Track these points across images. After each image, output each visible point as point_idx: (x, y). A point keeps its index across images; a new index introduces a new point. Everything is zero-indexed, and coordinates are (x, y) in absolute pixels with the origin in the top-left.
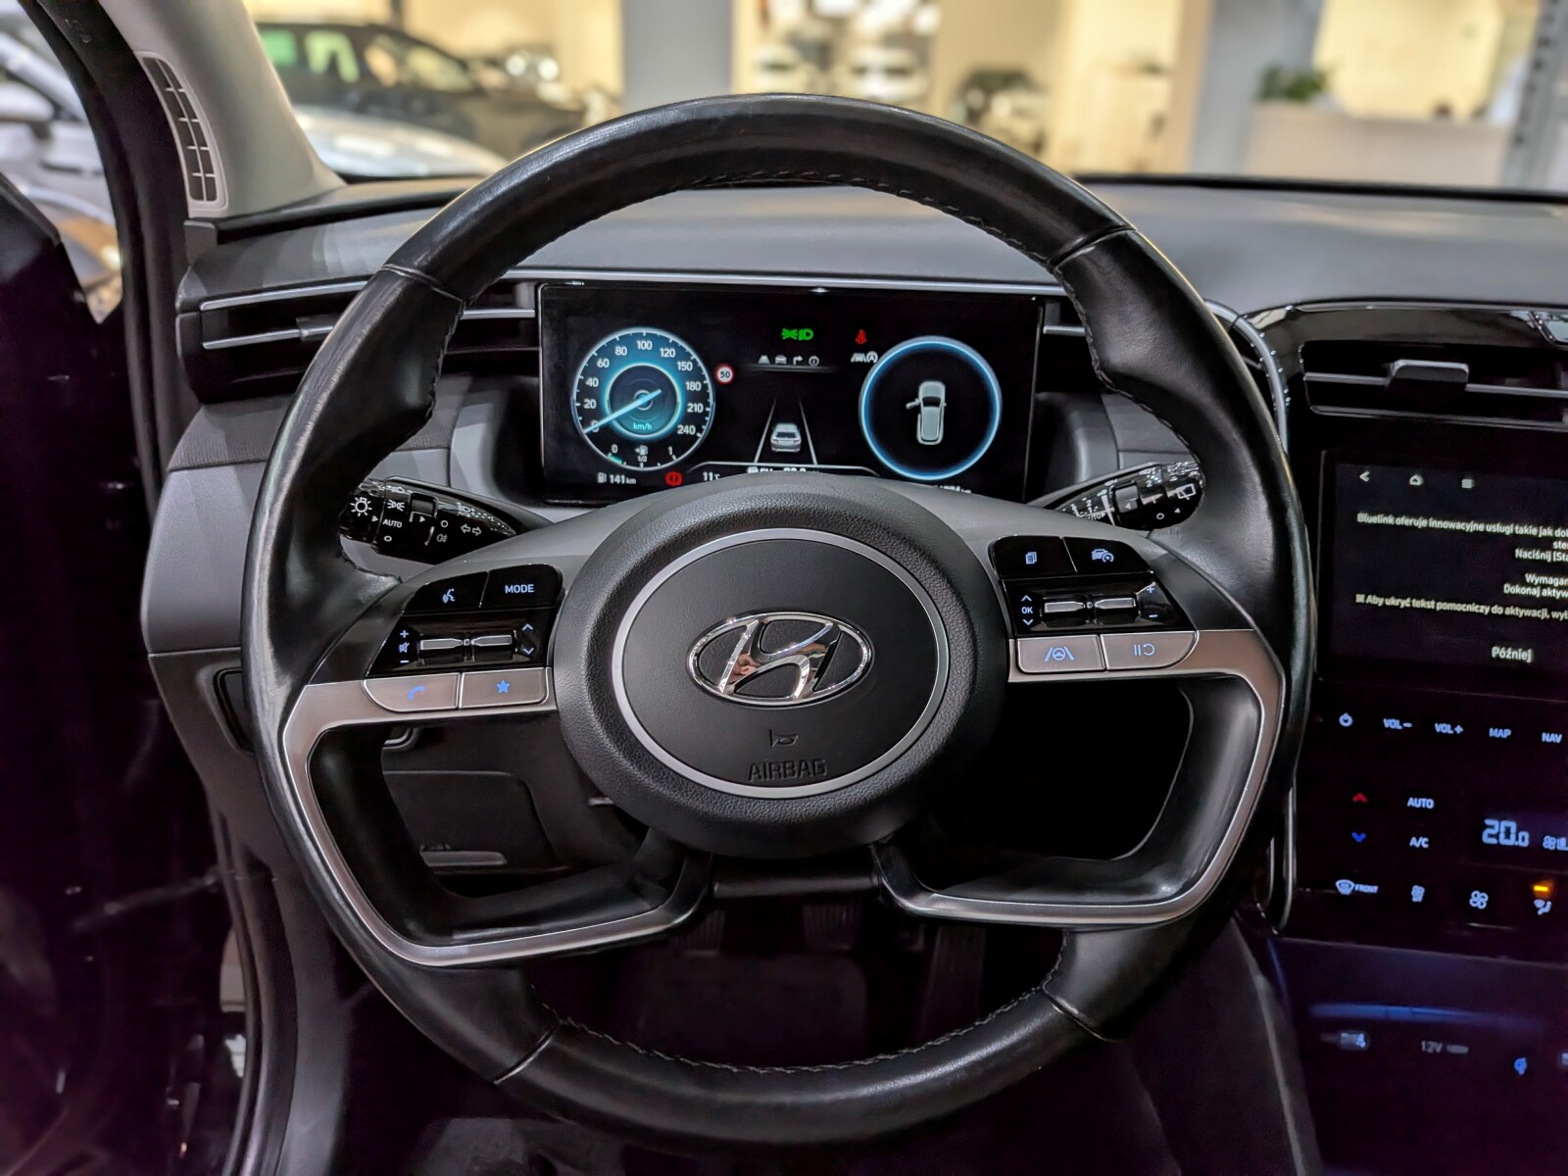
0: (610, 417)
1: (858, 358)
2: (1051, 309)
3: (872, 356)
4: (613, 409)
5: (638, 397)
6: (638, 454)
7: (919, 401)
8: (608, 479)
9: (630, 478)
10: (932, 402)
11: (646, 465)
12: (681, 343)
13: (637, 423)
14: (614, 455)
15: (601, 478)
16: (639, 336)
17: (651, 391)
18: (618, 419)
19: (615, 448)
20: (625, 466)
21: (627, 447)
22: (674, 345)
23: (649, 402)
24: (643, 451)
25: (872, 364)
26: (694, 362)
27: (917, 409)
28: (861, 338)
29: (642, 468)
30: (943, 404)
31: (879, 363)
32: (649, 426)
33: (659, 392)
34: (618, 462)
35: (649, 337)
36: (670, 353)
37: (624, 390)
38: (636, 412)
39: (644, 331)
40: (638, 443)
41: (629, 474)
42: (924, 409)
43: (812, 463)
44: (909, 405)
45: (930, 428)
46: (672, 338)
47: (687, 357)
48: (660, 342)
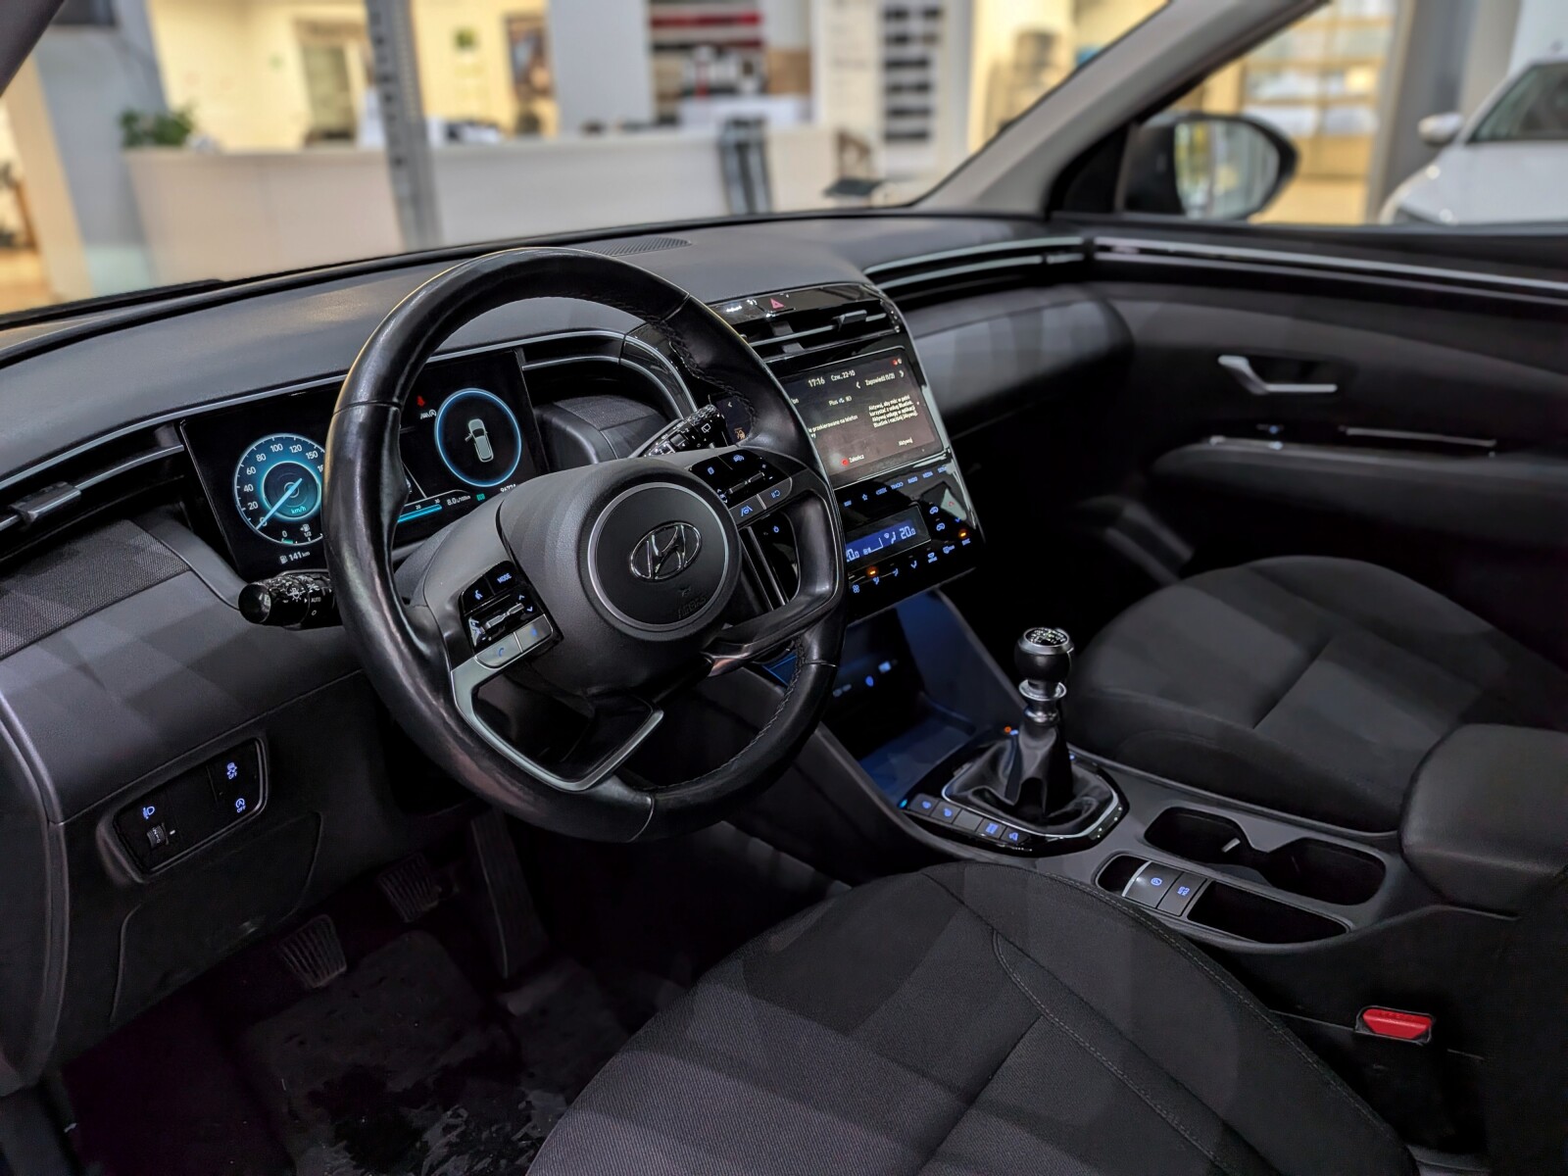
0: (272, 511)
1: (424, 416)
2: (520, 355)
3: (432, 412)
4: (273, 505)
5: (287, 489)
6: (304, 532)
7: (471, 434)
8: (289, 558)
9: (304, 552)
10: (478, 433)
11: (312, 538)
12: (302, 439)
13: (294, 509)
14: (285, 539)
15: (283, 560)
16: (270, 442)
17: (295, 482)
18: (278, 511)
19: (285, 534)
20: (297, 544)
21: (294, 530)
22: (298, 442)
23: (296, 490)
24: (306, 528)
25: (434, 418)
26: (317, 449)
27: (472, 440)
28: (421, 402)
29: (310, 542)
30: (485, 432)
31: (439, 415)
32: (303, 508)
33: (301, 480)
34: (290, 543)
35: (278, 441)
36: (297, 448)
37: (274, 488)
38: (289, 501)
39: (273, 437)
40: (300, 524)
41: (302, 549)
42: (477, 439)
43: (423, 498)
44: (466, 439)
45: (484, 451)
46: (295, 437)
47: (311, 448)
48: (287, 443)
